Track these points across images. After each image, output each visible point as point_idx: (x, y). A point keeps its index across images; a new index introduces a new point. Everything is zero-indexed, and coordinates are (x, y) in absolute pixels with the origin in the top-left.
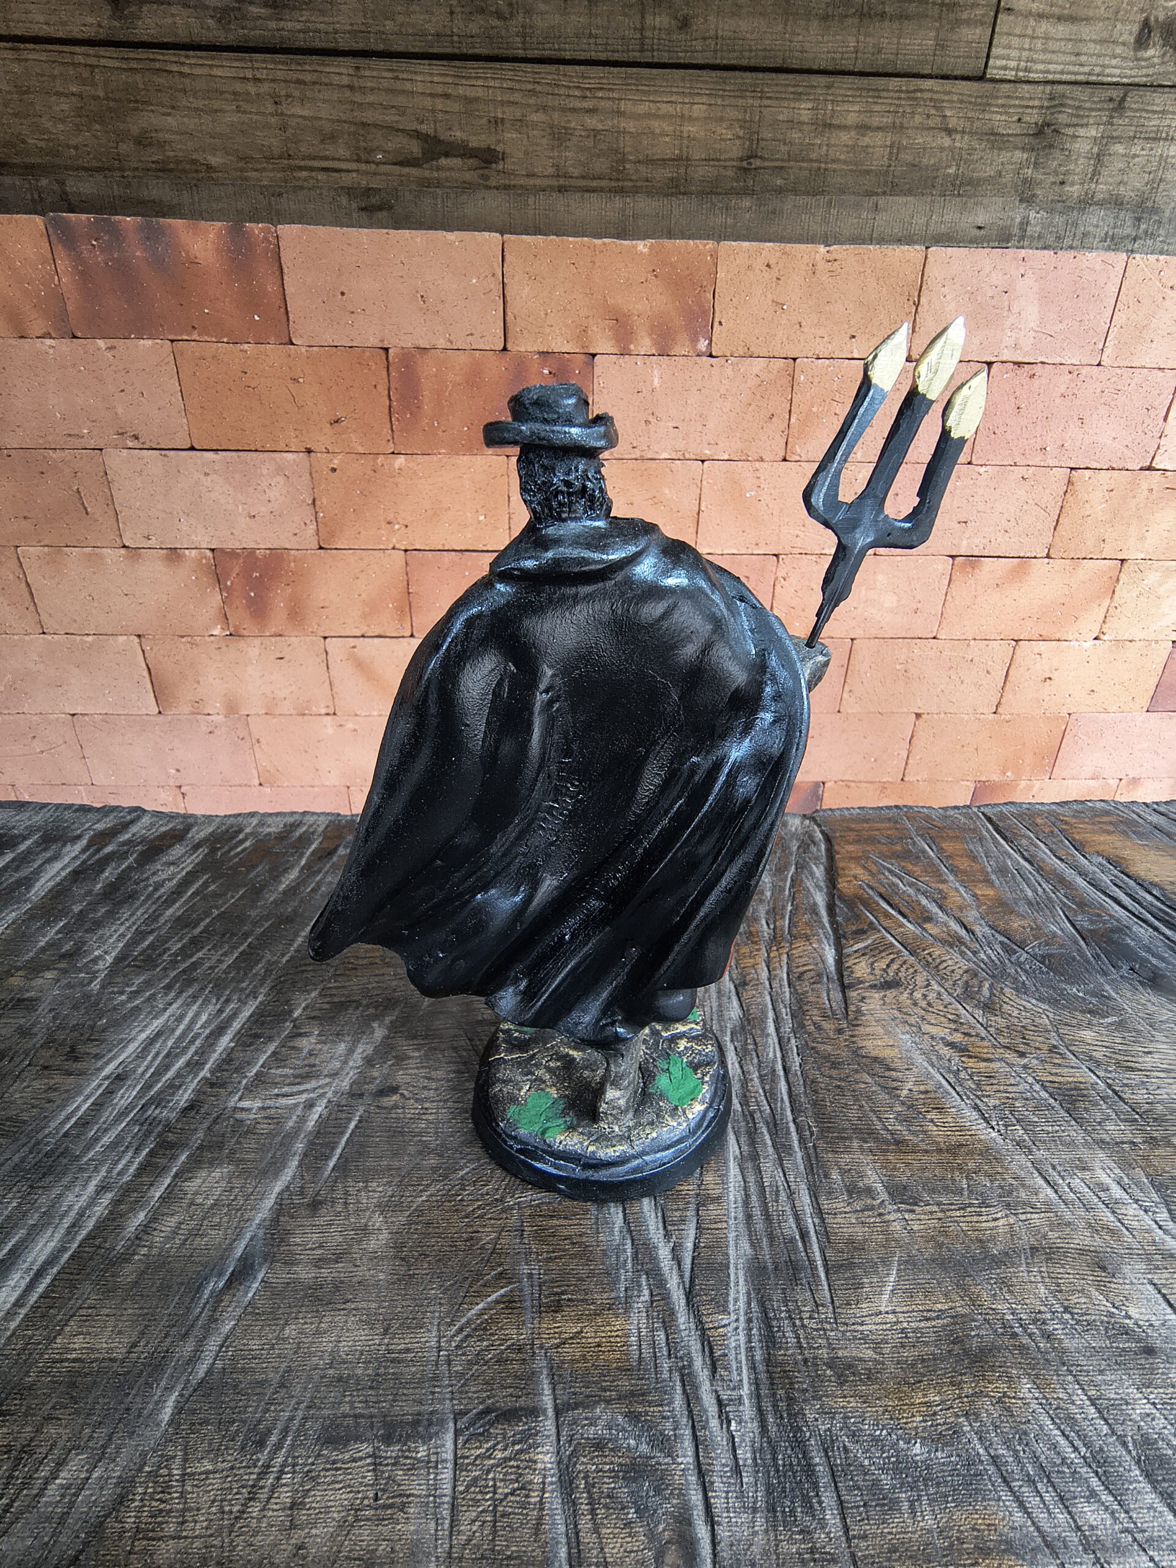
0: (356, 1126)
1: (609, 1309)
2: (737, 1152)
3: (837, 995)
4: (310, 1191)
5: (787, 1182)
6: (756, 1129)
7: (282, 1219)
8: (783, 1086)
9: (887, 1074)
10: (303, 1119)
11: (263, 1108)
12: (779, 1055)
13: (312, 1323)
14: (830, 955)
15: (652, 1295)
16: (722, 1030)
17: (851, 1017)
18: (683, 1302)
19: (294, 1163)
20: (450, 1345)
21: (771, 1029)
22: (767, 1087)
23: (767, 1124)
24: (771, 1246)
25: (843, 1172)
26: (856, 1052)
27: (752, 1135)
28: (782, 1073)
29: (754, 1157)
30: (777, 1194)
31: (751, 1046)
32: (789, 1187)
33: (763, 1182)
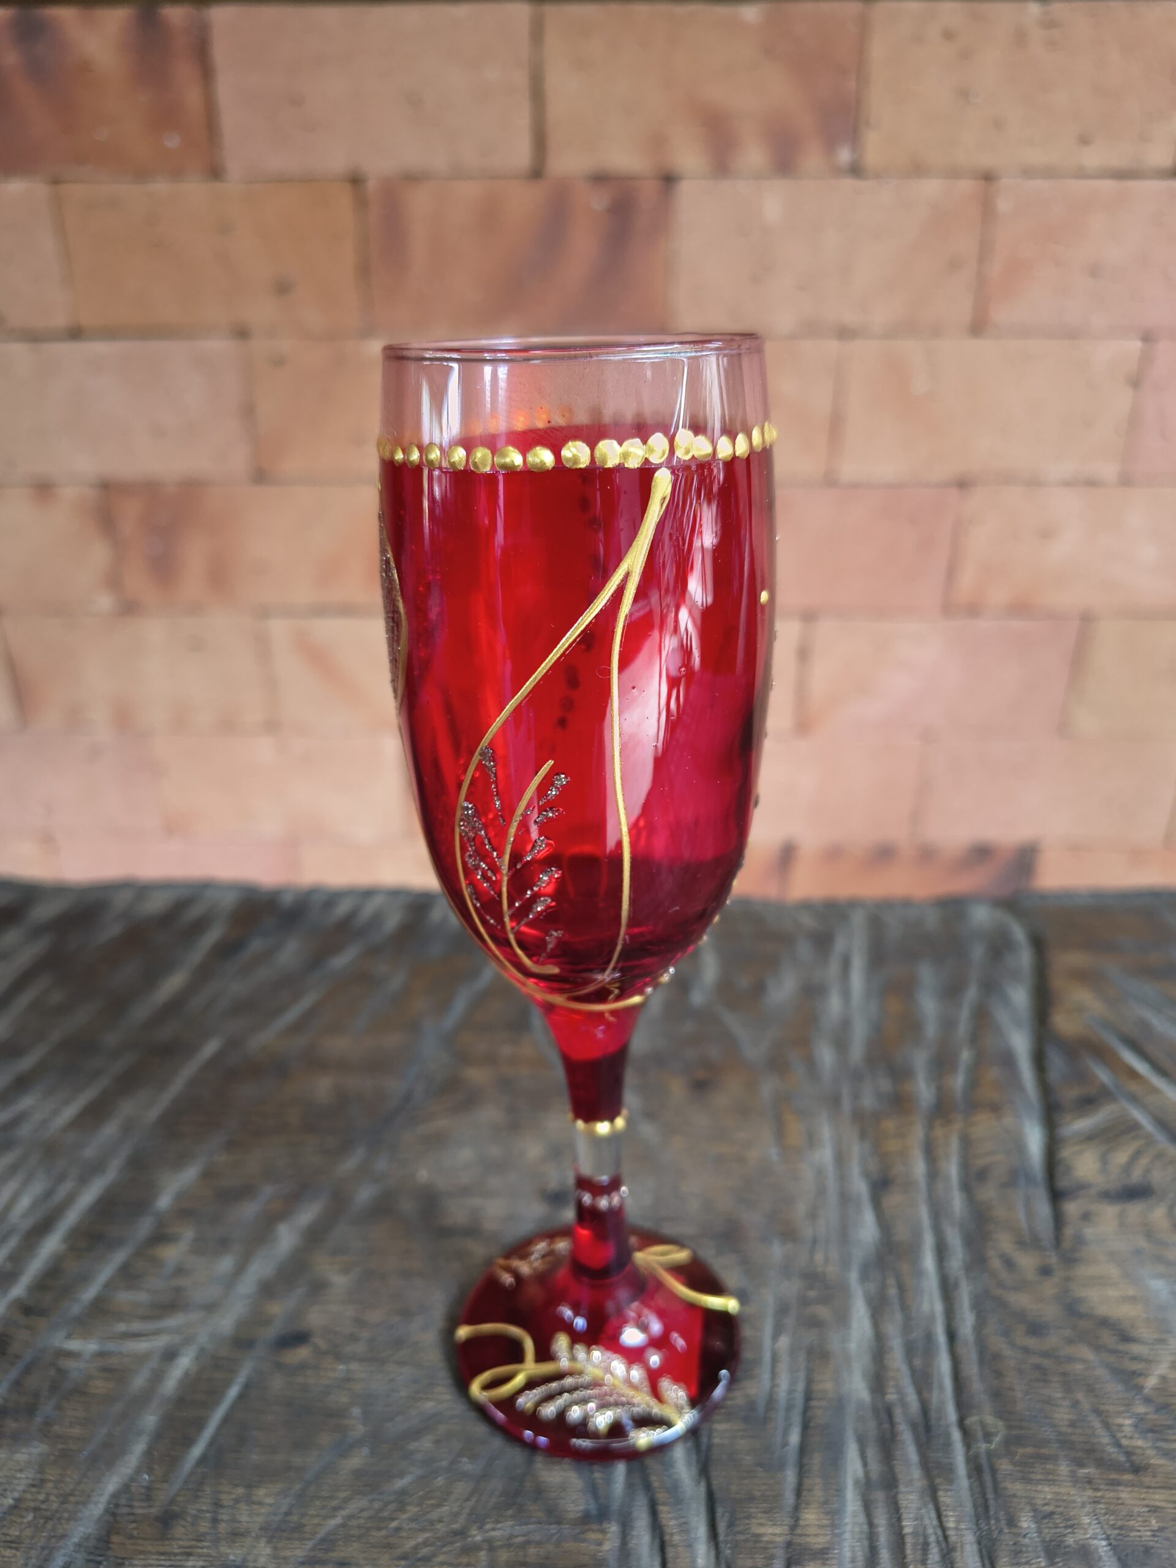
0: (242, 1396)
2: (860, 1472)
3: (1043, 1209)
4: (163, 1496)
5: (944, 1529)
6: (893, 1434)
7: (115, 1539)
8: (944, 1364)
9: (1122, 1347)
10: (158, 1377)
11: (101, 1354)
12: (939, 1307)
14: (1034, 1139)
16: (845, 1262)
17: (1066, 1244)
19: (139, 1447)
21: (929, 1262)
22: (918, 1363)
23: (914, 1426)
25: (1042, 1517)
26: (1073, 1309)
27: (887, 1444)
28: (941, 1338)
29: (890, 1483)
30: (925, 1547)
31: (893, 1292)
32: (946, 1537)
33: (901, 1528)
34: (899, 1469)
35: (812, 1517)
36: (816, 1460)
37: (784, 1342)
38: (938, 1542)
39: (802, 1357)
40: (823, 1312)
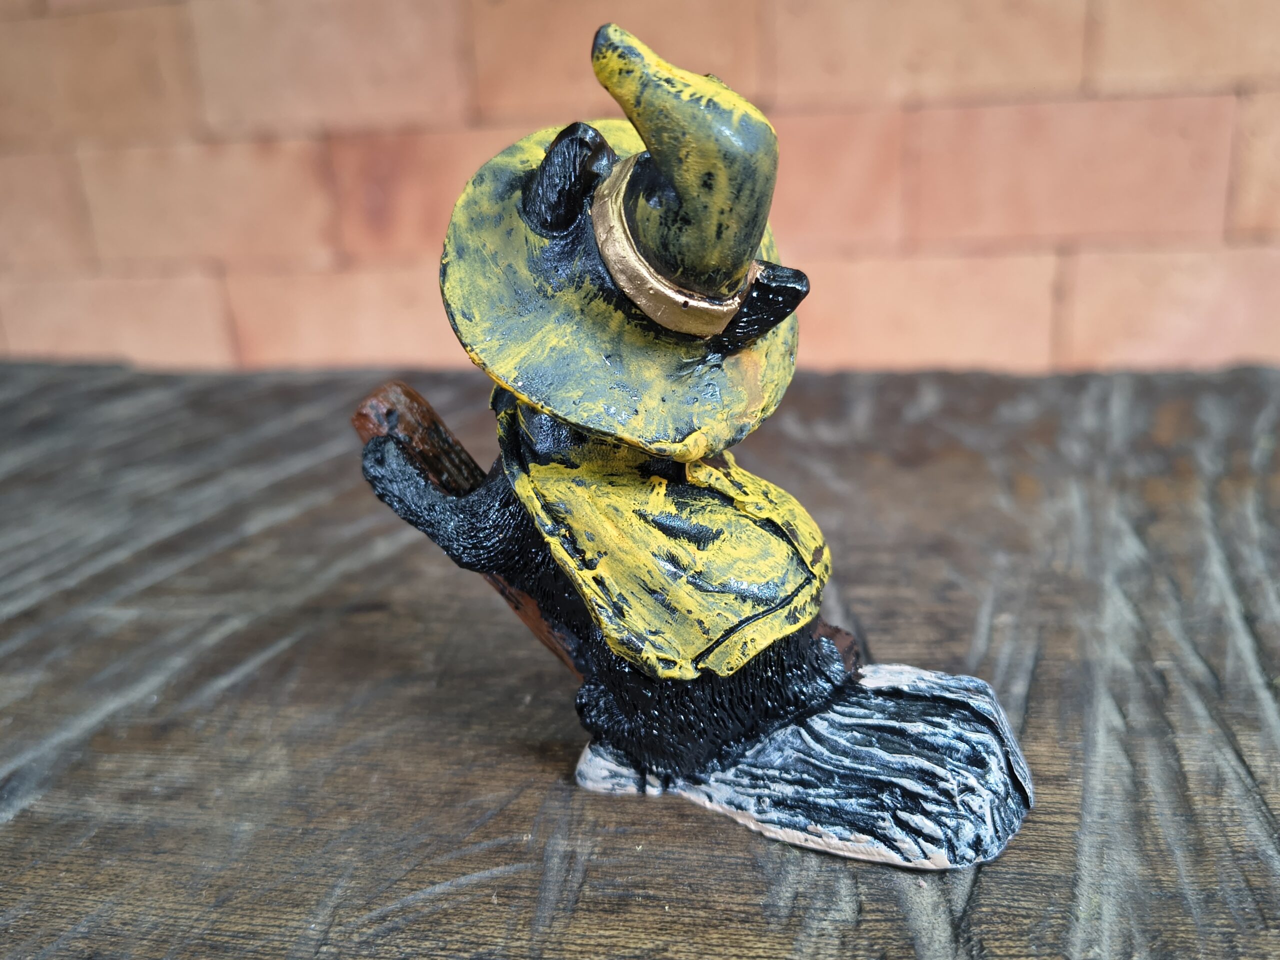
1: (743, 921)
2: (1117, 721)
4: (170, 711)
5: (1248, 769)
6: (1167, 691)
8: (1244, 643)
12: (1232, 600)
13: (78, 872)
15: (860, 910)
16: (1098, 569)
18: (942, 933)
20: (350, 940)
21: (1216, 568)
22: (1202, 639)
23: (1199, 687)
24: (1196, 863)
27: (1158, 699)
29: (1162, 731)
30: (1219, 784)
31: (1163, 586)
32: (1250, 773)
33: (1181, 766)
34: (1175, 717)
35: (1043, 749)
36: (1050, 705)
37: (1005, 619)
38: (1240, 779)
39: (1031, 632)
40: (1061, 600)
